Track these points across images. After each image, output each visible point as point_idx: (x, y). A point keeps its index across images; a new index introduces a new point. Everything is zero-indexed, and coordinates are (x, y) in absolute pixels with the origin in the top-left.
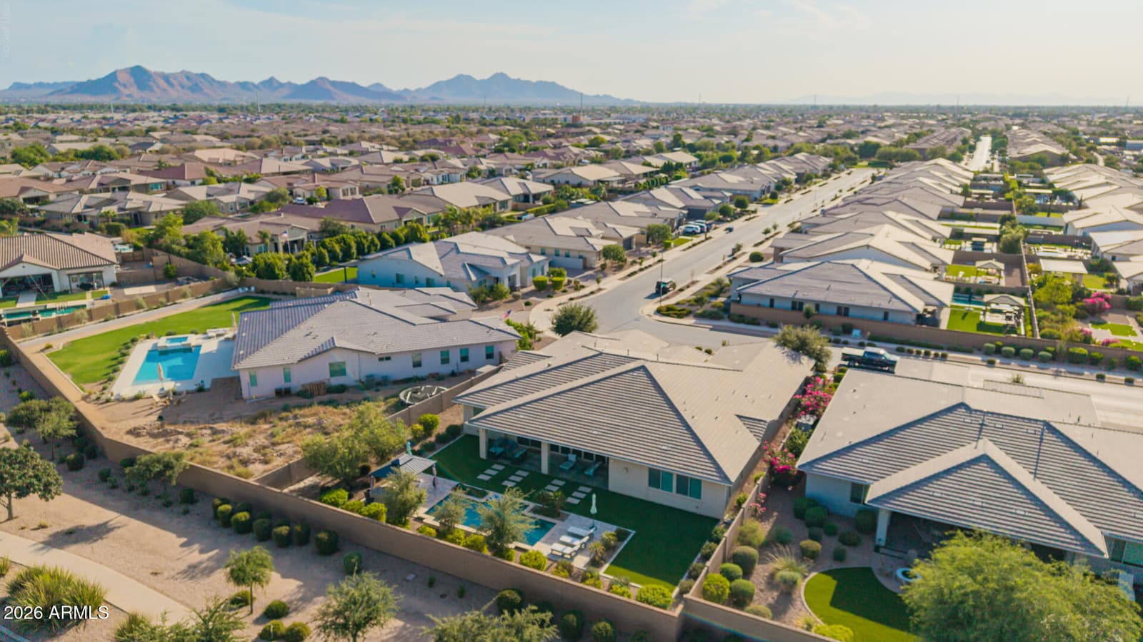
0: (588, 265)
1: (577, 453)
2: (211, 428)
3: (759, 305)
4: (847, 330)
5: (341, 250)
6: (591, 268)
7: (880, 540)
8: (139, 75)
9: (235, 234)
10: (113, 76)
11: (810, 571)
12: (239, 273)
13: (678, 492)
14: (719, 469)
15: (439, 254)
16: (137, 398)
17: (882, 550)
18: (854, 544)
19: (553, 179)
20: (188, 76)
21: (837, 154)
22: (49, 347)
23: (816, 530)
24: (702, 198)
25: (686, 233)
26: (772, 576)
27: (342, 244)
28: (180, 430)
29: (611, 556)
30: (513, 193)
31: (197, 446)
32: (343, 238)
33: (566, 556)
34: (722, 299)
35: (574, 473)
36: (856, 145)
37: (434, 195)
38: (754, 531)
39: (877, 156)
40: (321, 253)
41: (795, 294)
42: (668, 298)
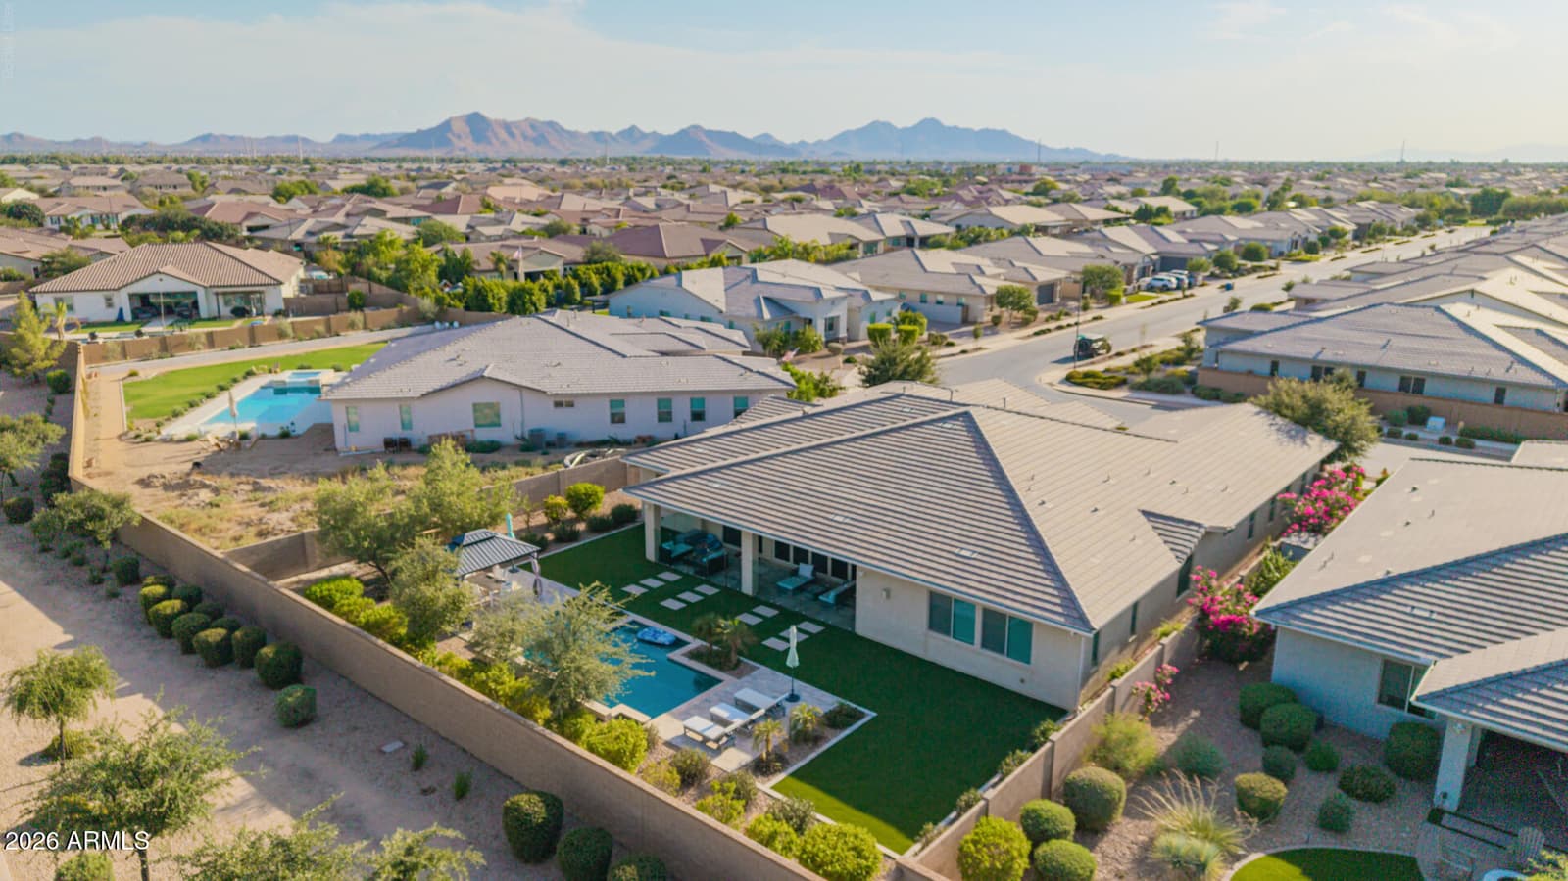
0: (971, 318)
1: (820, 561)
2: (255, 483)
3: (1250, 373)
4: (1418, 418)
5: (601, 285)
6: (974, 323)
7: (1445, 795)
8: (476, 123)
9: (458, 257)
10: (446, 126)
11: (1251, 846)
12: (439, 301)
13: (984, 645)
14: (1070, 602)
15: (726, 284)
16: (190, 439)
17: (1446, 820)
18: (1375, 797)
19: (959, 222)
20: (533, 124)
21: (1431, 205)
22: (133, 374)
23: (1282, 753)
24: (1185, 241)
25: (1151, 288)
26: (1148, 846)
27: (604, 276)
28: (207, 482)
29: (804, 757)
30: (889, 233)
31: (217, 506)
32: (607, 268)
33: (709, 744)
34: (1188, 368)
35: (802, 597)
36: (1467, 195)
37: (766, 229)
38: (1131, 740)
39: (1502, 210)
40: (569, 284)
41: (1320, 353)
42: (1092, 363)
